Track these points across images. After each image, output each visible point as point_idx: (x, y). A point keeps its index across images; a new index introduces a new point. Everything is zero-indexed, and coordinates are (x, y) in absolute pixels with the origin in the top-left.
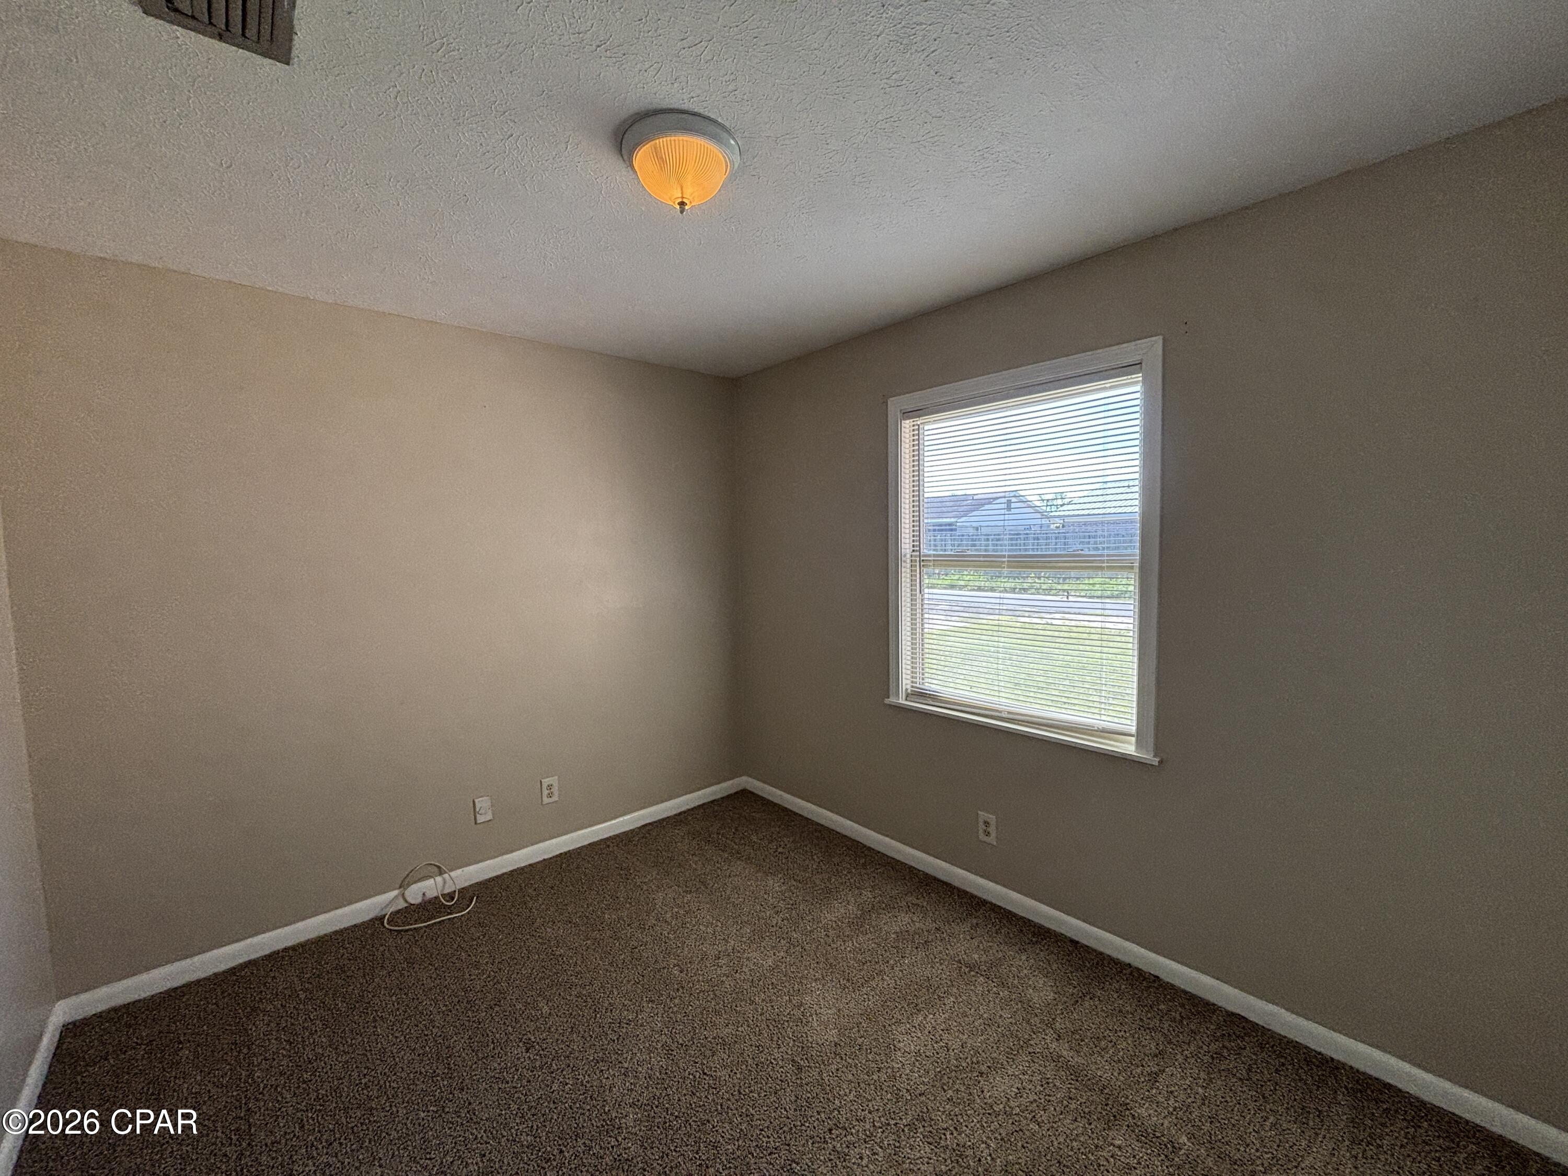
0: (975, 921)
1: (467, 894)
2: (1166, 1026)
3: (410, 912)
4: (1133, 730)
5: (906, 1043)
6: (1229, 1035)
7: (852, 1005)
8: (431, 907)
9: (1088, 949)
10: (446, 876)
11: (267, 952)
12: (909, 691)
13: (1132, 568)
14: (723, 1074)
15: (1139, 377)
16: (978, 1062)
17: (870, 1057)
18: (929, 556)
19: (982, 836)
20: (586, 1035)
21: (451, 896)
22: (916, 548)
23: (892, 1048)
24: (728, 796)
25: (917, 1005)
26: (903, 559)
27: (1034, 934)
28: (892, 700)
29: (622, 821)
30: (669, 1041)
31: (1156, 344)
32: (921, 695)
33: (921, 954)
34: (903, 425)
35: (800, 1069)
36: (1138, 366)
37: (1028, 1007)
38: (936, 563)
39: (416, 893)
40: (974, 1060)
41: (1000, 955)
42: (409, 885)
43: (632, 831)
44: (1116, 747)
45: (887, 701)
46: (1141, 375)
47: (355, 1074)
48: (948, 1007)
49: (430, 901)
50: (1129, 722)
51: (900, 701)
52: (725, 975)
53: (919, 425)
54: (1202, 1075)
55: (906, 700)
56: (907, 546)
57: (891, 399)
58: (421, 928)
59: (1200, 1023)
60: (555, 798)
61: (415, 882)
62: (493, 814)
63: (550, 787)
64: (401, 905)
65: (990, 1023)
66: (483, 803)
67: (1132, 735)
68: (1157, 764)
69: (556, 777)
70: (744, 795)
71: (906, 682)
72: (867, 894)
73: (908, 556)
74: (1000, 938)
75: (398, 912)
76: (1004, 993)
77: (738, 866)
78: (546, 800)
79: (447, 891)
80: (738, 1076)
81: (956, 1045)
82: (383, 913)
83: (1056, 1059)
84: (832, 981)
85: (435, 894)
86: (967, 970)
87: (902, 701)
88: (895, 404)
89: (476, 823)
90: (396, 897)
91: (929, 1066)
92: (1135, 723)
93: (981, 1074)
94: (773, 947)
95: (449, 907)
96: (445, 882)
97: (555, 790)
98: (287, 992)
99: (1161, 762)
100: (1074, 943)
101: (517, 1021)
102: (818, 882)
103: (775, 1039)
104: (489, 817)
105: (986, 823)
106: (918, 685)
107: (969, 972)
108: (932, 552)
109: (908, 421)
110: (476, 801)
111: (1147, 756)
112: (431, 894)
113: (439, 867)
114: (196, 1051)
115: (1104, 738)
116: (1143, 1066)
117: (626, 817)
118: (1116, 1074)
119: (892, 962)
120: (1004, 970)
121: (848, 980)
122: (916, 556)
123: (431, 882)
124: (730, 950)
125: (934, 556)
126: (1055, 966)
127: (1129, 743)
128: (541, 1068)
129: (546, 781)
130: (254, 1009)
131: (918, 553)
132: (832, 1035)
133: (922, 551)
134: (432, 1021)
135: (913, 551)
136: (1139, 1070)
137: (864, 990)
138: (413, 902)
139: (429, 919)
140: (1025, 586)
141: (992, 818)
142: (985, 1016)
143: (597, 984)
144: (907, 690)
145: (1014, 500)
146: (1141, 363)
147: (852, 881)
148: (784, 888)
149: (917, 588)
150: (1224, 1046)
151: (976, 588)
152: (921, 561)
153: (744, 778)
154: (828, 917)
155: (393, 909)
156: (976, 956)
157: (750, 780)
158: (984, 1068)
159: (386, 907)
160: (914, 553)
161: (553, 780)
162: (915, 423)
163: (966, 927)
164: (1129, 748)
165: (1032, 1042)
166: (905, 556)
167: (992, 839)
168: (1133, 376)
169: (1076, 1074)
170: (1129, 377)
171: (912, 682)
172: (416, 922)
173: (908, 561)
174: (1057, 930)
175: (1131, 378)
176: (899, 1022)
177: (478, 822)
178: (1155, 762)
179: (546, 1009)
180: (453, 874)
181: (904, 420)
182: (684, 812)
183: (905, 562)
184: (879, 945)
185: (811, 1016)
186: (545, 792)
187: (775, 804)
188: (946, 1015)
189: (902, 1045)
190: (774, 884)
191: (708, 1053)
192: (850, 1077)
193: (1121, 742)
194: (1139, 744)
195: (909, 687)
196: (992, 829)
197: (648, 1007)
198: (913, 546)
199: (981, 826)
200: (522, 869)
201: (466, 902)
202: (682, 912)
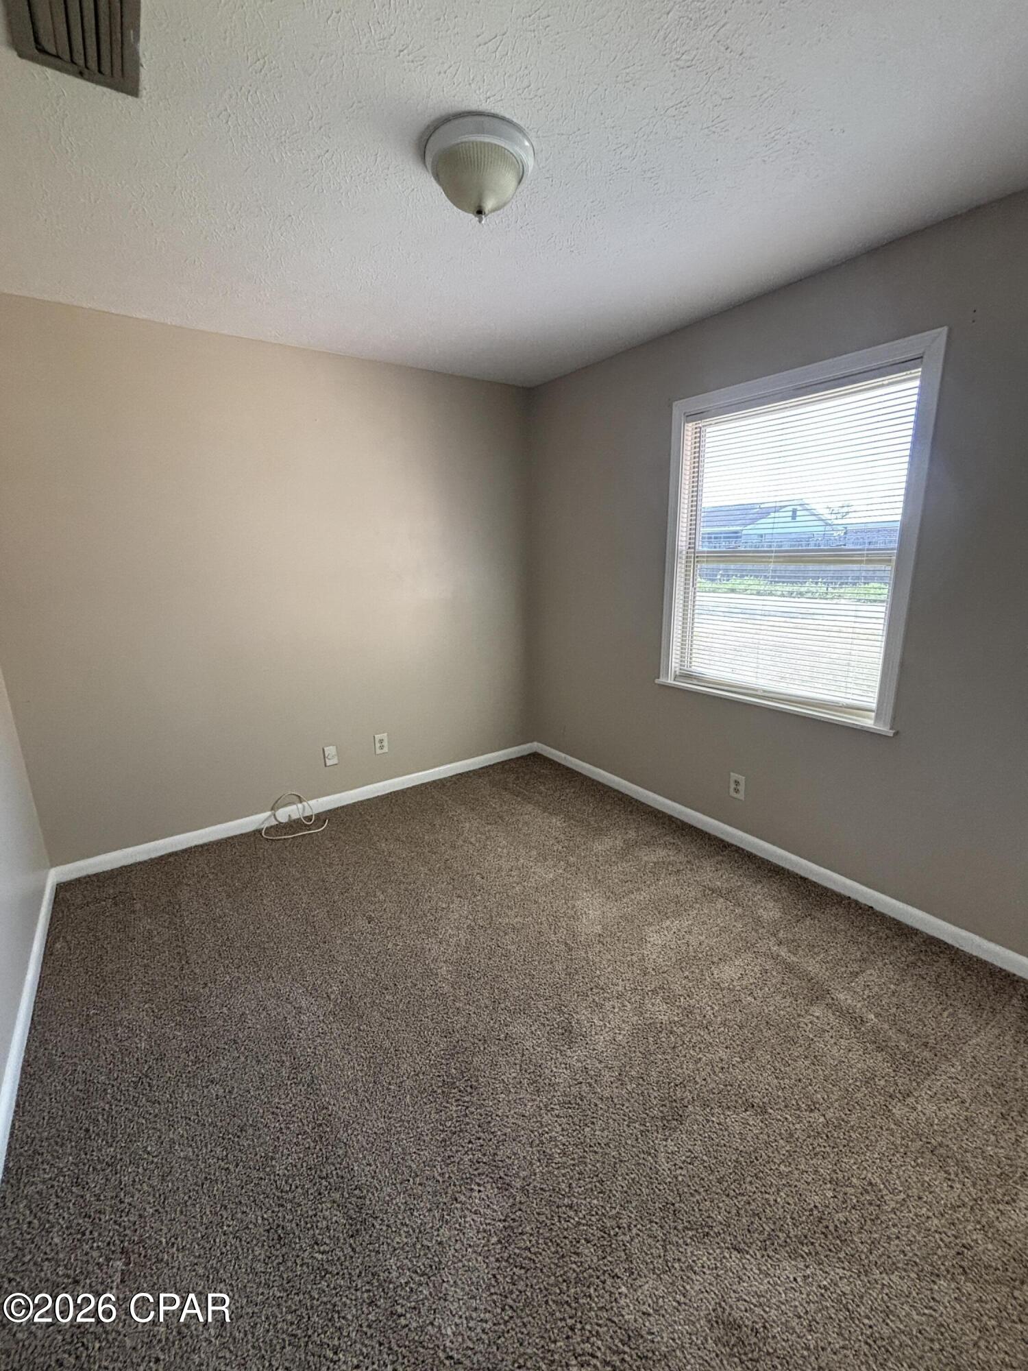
0: (720, 858)
1: (321, 818)
2: (872, 942)
3: (280, 828)
4: (874, 706)
5: (654, 938)
6: (926, 951)
7: (614, 910)
8: (294, 825)
9: (815, 884)
10: (305, 803)
11: (184, 847)
12: (677, 673)
13: (890, 561)
14: (513, 948)
15: (918, 372)
16: (712, 955)
17: (626, 945)
18: (703, 552)
19: (733, 793)
20: (411, 915)
21: (309, 818)
22: (692, 545)
23: (643, 940)
24: (522, 757)
25: (666, 913)
26: (679, 555)
27: (770, 871)
28: (662, 680)
29: (439, 771)
30: (473, 924)
31: (940, 335)
32: (688, 676)
33: (673, 878)
34: (686, 428)
35: (571, 950)
36: (919, 360)
37: (758, 921)
38: (709, 559)
39: (283, 815)
40: (709, 953)
41: (739, 884)
42: (278, 808)
43: (445, 779)
44: (856, 720)
45: (657, 681)
46: (920, 369)
47: (251, 927)
48: (691, 917)
49: (294, 821)
50: (871, 700)
51: (669, 681)
52: (515, 882)
53: (700, 428)
54: (896, 976)
55: (674, 680)
56: (684, 544)
57: (676, 403)
58: (288, 839)
59: (903, 942)
60: (386, 750)
61: (282, 807)
62: (339, 760)
63: (381, 741)
64: (274, 823)
65: (723, 930)
66: (331, 750)
67: (871, 711)
68: (892, 735)
69: (386, 734)
70: (535, 756)
71: (675, 663)
72: (632, 834)
73: (684, 552)
74: (740, 872)
75: (272, 827)
76: (739, 911)
77: (530, 808)
78: (379, 751)
79: (306, 815)
80: (524, 949)
81: (695, 943)
82: (262, 826)
83: (775, 957)
84: (599, 892)
85: (298, 817)
86: (710, 893)
87: (670, 681)
88: (678, 408)
89: (326, 766)
90: (270, 816)
91: (672, 954)
92: (876, 701)
93: (713, 963)
94: (554, 866)
95: (309, 826)
96: (304, 806)
97: (385, 743)
98: (201, 874)
99: (896, 734)
100: (804, 879)
101: (361, 903)
102: (592, 823)
103: (553, 927)
104: (335, 761)
105: (737, 783)
106: (685, 668)
107: (712, 894)
108: (706, 549)
109: (690, 424)
110: (326, 749)
111: (884, 729)
112: (295, 817)
113: (299, 797)
114: (145, 905)
115: (845, 713)
116: (847, 967)
117: (442, 768)
118: (823, 971)
119: (648, 882)
120: (741, 894)
121: (612, 893)
122: (691, 553)
123: (294, 807)
124: (520, 866)
125: (708, 552)
126: (785, 894)
127: (868, 717)
128: (380, 934)
129: (378, 737)
130: (180, 883)
131: (693, 550)
132: (598, 929)
133: (697, 548)
134: (301, 899)
135: (689, 548)
136: (843, 969)
137: (625, 900)
138: (282, 821)
139: (294, 834)
140: (803, 589)
141: (742, 779)
142: (722, 925)
143: (419, 883)
144: (675, 672)
145: (799, 508)
146: (922, 357)
147: (620, 823)
148: (564, 825)
149: (689, 581)
150: (920, 959)
151: (755, 592)
152: (695, 557)
153: (535, 744)
154: (598, 847)
155: (266, 825)
156: (719, 883)
157: (540, 745)
158: (716, 959)
159: (263, 823)
160: (690, 550)
161: (384, 736)
162: (697, 426)
163: (713, 861)
164: (868, 722)
165: (758, 945)
166: (681, 552)
167: (741, 796)
168: (913, 371)
169: (789, 968)
170: (908, 372)
171: (681, 665)
172: (285, 835)
173: (684, 557)
174: (791, 869)
175: (911, 373)
176: (650, 924)
177: (328, 764)
178: (891, 733)
179: (382, 897)
180: (310, 802)
181: (688, 422)
182: (487, 767)
183: (681, 558)
184: (639, 870)
185: (581, 914)
186: (378, 745)
187: (560, 764)
188: (690, 922)
189: (652, 939)
190: (557, 822)
191: (502, 934)
192: (609, 957)
193: (864, 717)
194: (877, 718)
195: (677, 669)
196: (742, 788)
197: (457, 900)
198: (690, 544)
199: (733, 786)
200: (362, 802)
201: (320, 823)
202: (484, 837)
